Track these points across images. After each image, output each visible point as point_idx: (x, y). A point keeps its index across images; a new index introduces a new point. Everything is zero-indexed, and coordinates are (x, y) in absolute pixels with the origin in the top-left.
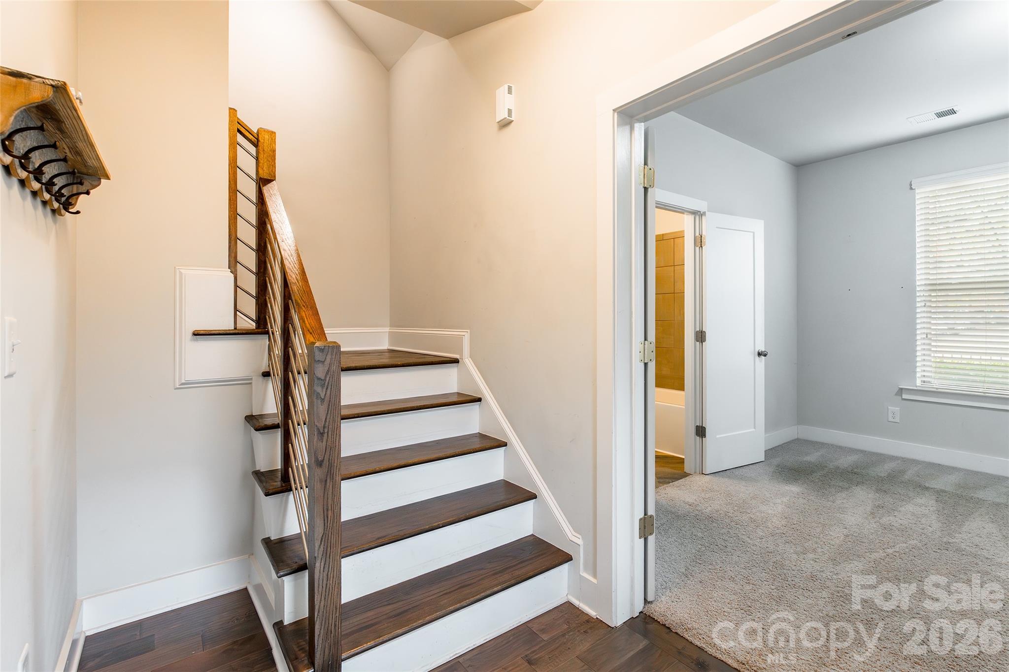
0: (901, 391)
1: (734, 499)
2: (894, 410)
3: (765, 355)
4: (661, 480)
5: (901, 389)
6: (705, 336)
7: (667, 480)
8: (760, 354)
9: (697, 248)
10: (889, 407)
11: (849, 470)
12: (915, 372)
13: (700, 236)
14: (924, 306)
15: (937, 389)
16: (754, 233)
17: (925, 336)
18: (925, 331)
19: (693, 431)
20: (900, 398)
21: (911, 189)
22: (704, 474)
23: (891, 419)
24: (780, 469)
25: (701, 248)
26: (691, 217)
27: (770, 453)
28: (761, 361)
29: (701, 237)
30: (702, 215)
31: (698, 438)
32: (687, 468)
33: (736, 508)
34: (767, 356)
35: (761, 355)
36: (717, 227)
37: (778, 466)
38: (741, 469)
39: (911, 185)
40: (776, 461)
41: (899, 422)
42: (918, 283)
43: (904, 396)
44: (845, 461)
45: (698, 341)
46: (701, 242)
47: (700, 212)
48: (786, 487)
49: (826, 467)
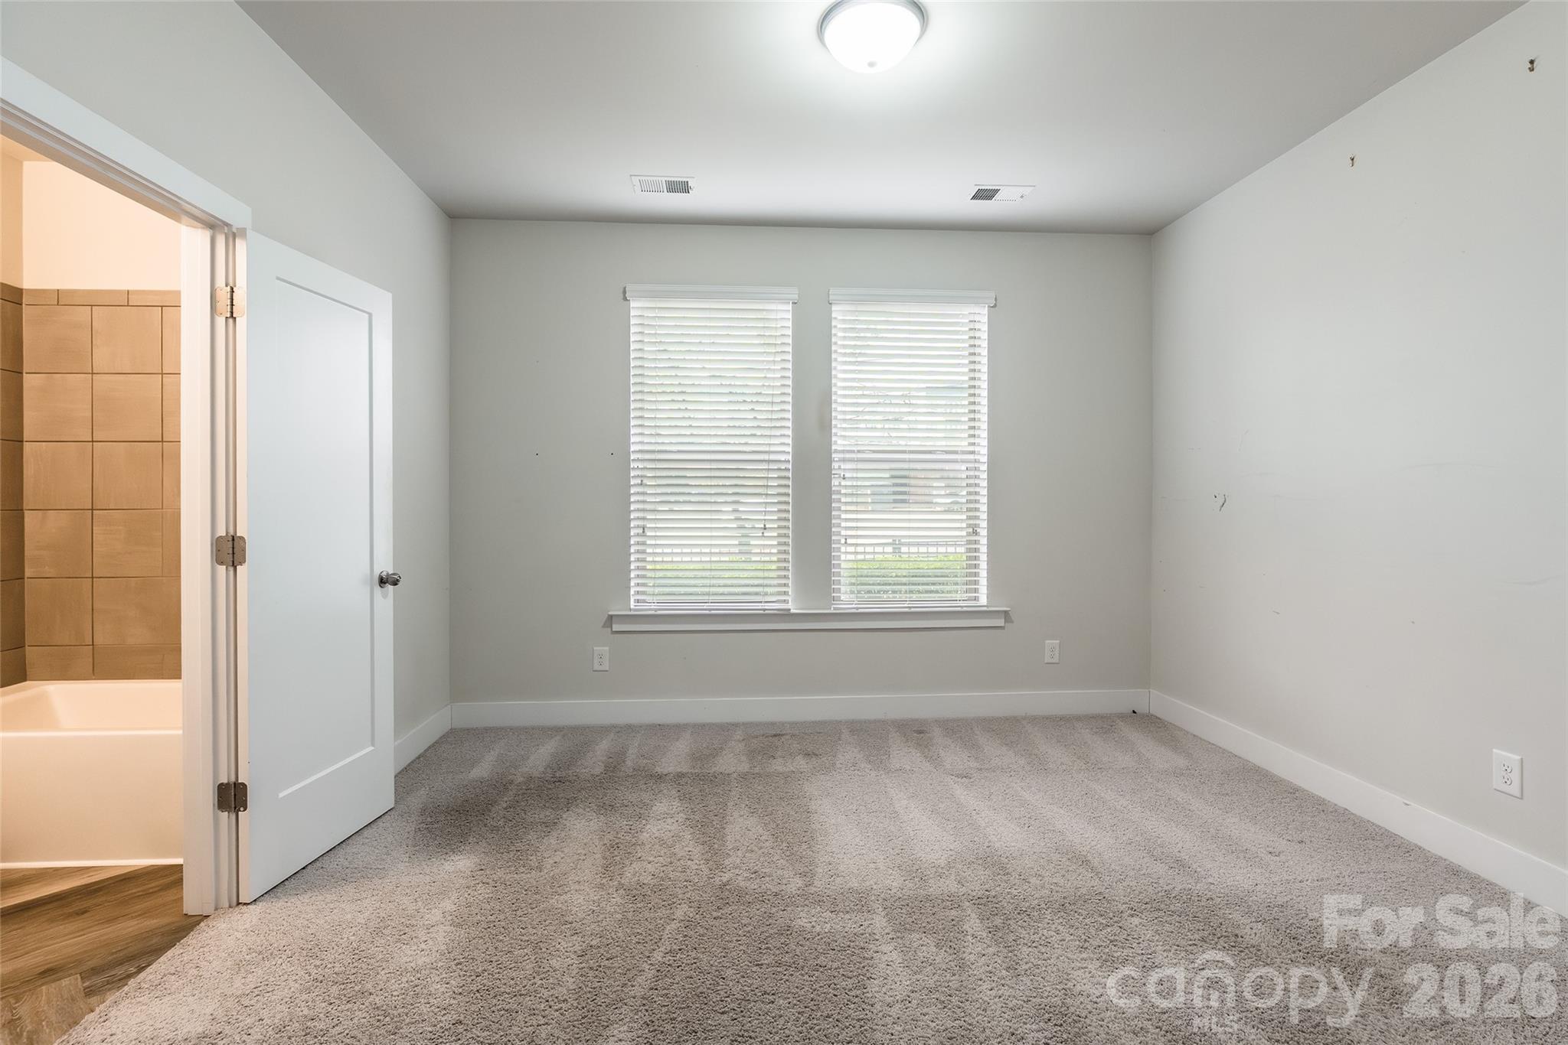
0: (611, 619)
1: (330, 957)
2: (602, 652)
3: (395, 583)
4: (98, 980)
5: (611, 617)
6: (244, 550)
7: (120, 971)
8: (382, 581)
9: (220, 321)
10: (595, 648)
11: (548, 777)
12: (629, 588)
13: (229, 289)
14: (641, 484)
15: (656, 610)
16: (370, 315)
17: (641, 531)
18: (641, 523)
19: (209, 797)
20: (609, 629)
21: (625, 299)
22: (245, 904)
23: (597, 667)
24: (429, 819)
25: (231, 320)
26: (202, 236)
27: (407, 777)
28: (385, 596)
29: (232, 291)
30: (234, 236)
31: (224, 815)
32: (194, 897)
33: (335, 990)
34: (400, 584)
35: (385, 583)
36: (278, 278)
37: (423, 811)
38: (341, 852)
39: (624, 292)
40: (418, 799)
41: (607, 669)
42: (633, 448)
43: (616, 627)
44: (539, 759)
45: (222, 563)
46: (232, 305)
47: (227, 225)
48: (448, 866)
49: (511, 782)
